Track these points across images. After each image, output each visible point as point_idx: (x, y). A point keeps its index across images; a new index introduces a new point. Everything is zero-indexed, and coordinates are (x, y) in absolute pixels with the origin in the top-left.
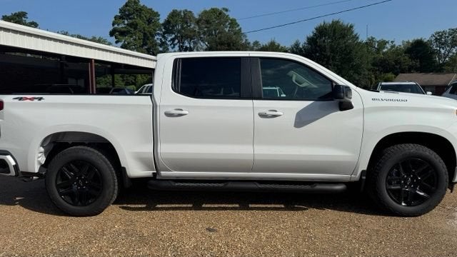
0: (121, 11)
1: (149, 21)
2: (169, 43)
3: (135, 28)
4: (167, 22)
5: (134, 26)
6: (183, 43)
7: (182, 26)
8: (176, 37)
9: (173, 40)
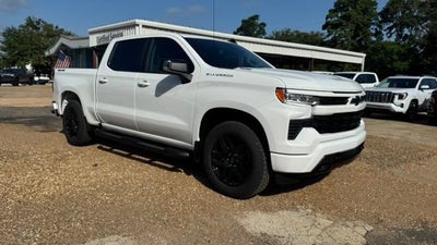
0: (336, 5)
1: (365, 11)
2: (384, 33)
3: (348, 21)
4: (386, 10)
5: (347, 18)
6: (402, 31)
7: (403, 13)
8: (395, 26)
9: (390, 29)
